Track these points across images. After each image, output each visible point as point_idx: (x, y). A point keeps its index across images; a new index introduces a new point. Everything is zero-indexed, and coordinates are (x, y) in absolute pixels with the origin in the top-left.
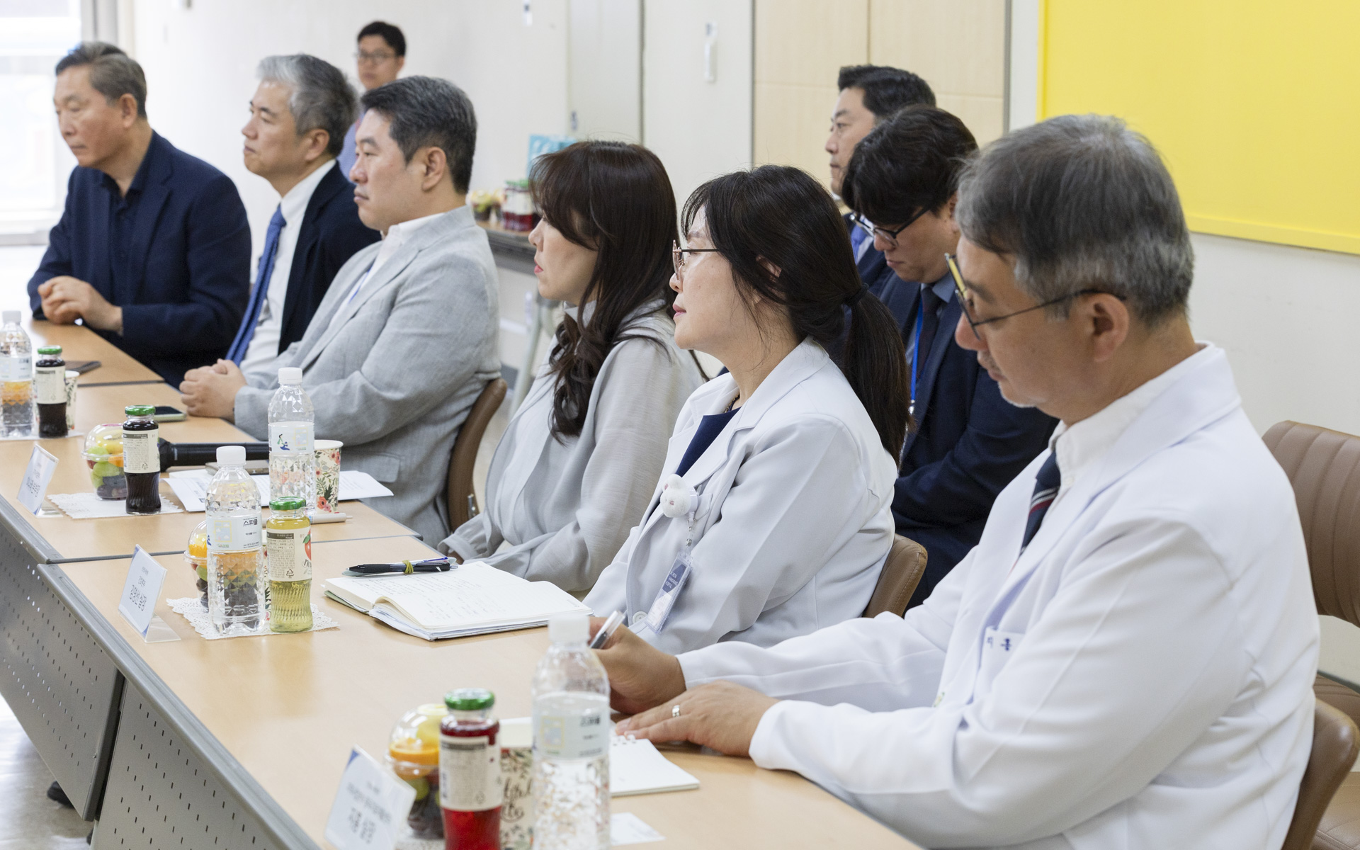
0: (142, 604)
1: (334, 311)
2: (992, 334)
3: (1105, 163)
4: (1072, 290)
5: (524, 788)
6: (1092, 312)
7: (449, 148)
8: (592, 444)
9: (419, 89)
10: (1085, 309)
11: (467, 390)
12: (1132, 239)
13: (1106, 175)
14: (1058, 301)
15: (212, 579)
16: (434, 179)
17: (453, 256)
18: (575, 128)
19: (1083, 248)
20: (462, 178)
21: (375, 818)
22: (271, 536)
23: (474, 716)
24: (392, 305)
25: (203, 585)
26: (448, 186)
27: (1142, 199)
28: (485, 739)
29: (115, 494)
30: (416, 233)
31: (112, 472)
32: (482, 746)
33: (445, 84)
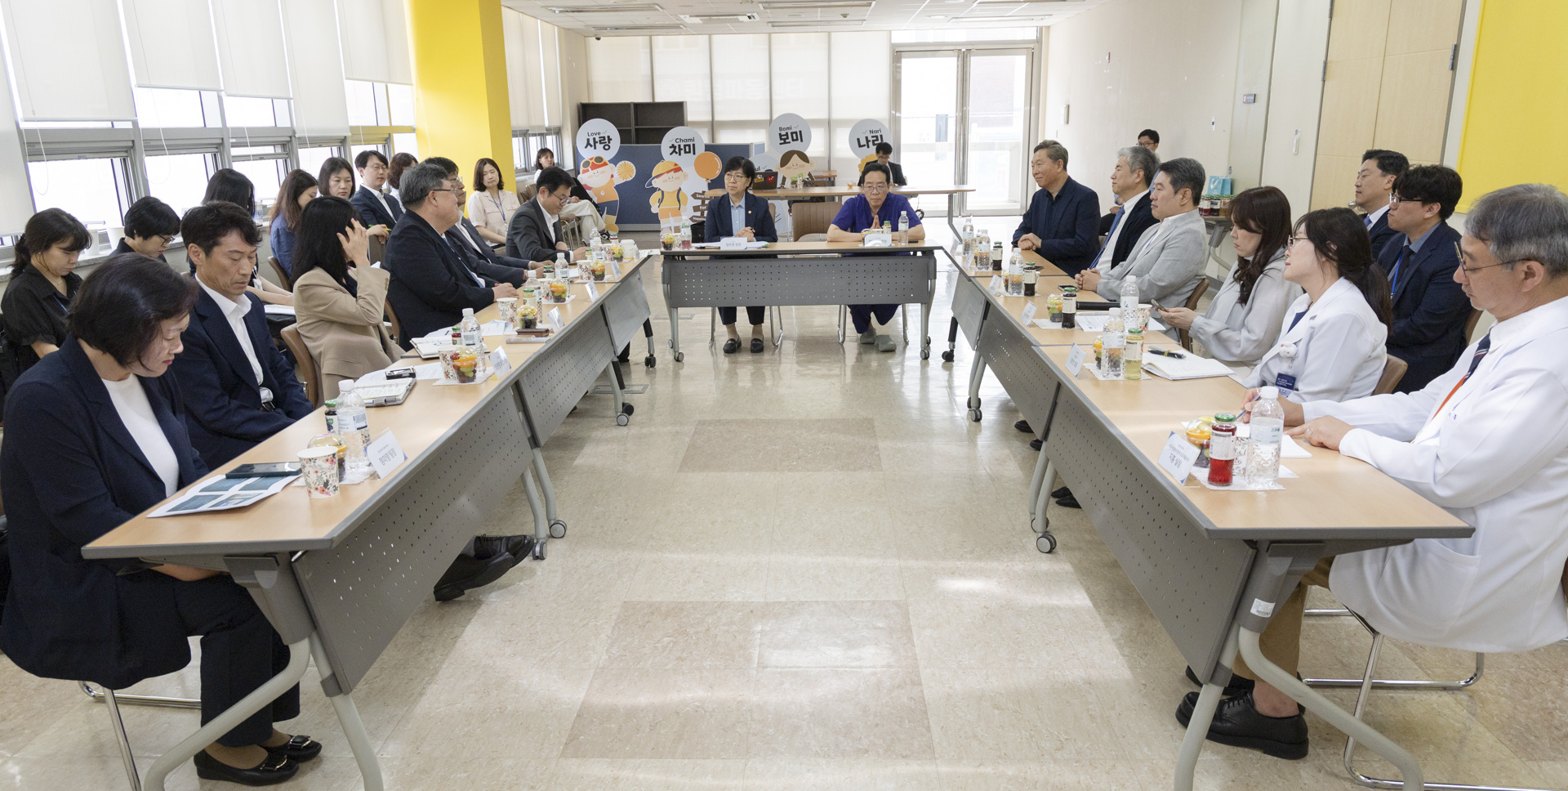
0: (1075, 365)
1: (1140, 251)
2: (1473, 277)
3: (1544, 203)
4: (1518, 258)
5: (1243, 452)
6: (1525, 269)
7: (1193, 189)
8: (1250, 309)
9: (1184, 164)
10: (1522, 268)
11: (1191, 283)
12: (1552, 237)
13: (1544, 208)
14: (1510, 263)
15: (1103, 358)
16: (1185, 201)
17: (1190, 229)
18: (1230, 173)
19: (1526, 240)
20: (1196, 200)
21: (1182, 459)
22: (1128, 342)
23: (1227, 424)
24: (1163, 248)
25: (1099, 360)
26: (1191, 203)
27: (1561, 220)
28: (1231, 433)
29: (1057, 320)
30: (1175, 221)
31: (1057, 312)
32: (1229, 436)
33: (1195, 162)
